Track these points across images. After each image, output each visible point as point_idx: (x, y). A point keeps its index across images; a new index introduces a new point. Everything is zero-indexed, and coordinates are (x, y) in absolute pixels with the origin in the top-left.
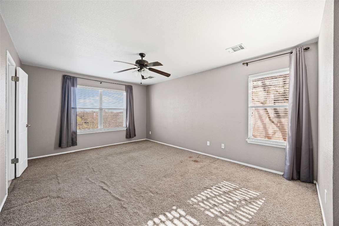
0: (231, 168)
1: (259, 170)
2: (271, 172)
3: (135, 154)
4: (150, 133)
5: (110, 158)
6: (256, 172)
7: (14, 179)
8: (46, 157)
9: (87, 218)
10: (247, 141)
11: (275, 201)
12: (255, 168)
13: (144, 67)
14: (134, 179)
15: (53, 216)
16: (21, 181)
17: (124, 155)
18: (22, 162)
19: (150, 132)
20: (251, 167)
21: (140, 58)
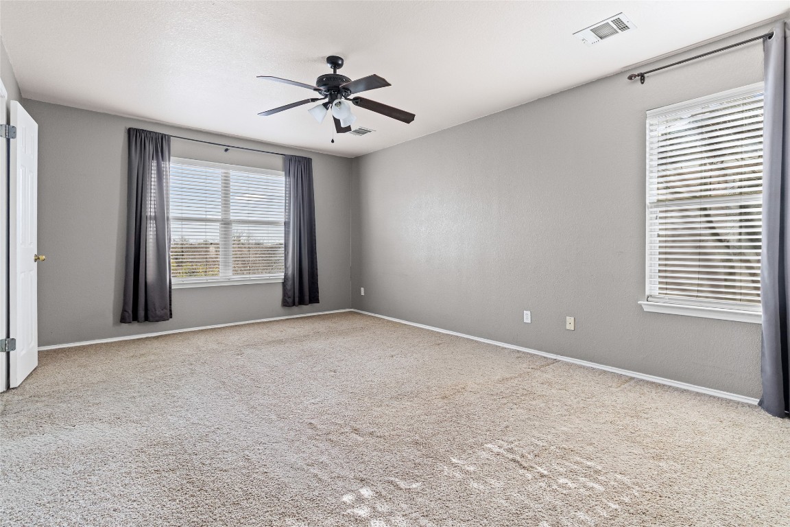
0: (593, 383)
1: (677, 389)
2: (714, 397)
3: (318, 345)
4: (363, 294)
5: (249, 351)
6: (667, 396)
7: (4, 392)
8: (84, 347)
9: (185, 482)
10: (641, 305)
11: (716, 466)
12: (664, 385)
13: (339, 95)
14: (313, 401)
15: (101, 472)
16: (21, 398)
17: (286, 345)
18: (24, 352)
19: (362, 289)
20: (654, 383)
21: (328, 70)
